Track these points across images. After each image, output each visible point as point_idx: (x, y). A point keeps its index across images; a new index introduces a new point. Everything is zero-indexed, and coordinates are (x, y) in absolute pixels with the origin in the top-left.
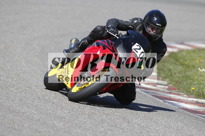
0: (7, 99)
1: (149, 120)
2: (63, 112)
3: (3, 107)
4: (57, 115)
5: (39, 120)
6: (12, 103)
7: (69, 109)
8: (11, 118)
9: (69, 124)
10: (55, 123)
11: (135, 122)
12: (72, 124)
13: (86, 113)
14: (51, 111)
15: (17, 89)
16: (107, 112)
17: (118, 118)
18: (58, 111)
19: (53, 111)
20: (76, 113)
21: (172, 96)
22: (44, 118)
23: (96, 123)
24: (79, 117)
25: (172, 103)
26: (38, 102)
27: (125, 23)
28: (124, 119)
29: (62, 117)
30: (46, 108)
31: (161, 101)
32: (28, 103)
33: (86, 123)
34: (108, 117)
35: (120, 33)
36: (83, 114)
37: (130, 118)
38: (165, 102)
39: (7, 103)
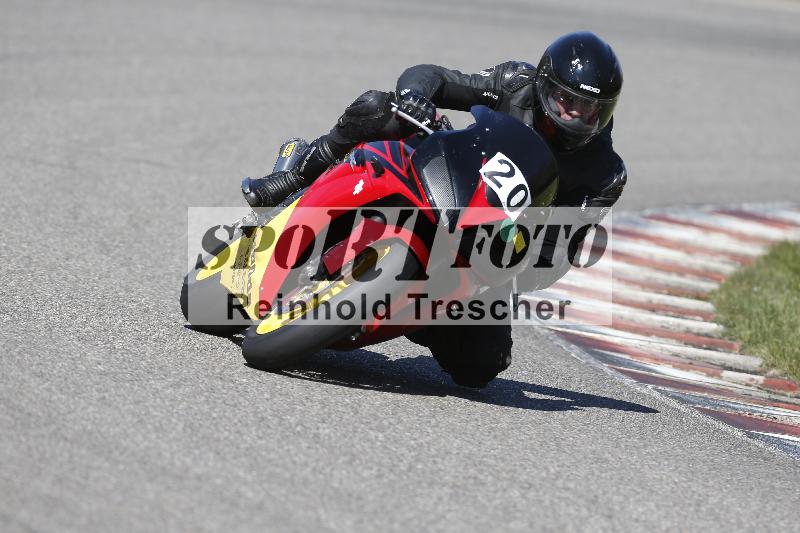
0: (139, 422)
1: (691, 509)
2: (356, 473)
3: (121, 454)
4: (332, 487)
5: (260, 507)
6: (158, 437)
7: (380, 464)
8: (151, 496)
9: (377, 522)
10: (323, 516)
11: (634, 516)
12: (392, 521)
13: (447, 478)
14: (308, 470)
15: (177, 385)
16: (525, 477)
17: (568, 498)
18: (335, 472)
19: (314, 469)
20: (405, 477)
21: (781, 413)
22: (283, 499)
23: (484, 519)
24: (416, 496)
25: (780, 443)
26: (260, 438)
27: (468, 81)
28: (595, 500)
29: (350, 495)
30: (287, 460)
31: (738, 433)
32: (218, 440)
33: (444, 517)
34: (531, 494)
35: (443, 117)
36: (431, 484)
37: (615, 498)
38: (751, 436)
39: (139, 438)
